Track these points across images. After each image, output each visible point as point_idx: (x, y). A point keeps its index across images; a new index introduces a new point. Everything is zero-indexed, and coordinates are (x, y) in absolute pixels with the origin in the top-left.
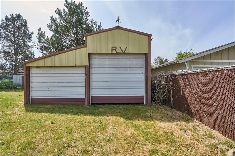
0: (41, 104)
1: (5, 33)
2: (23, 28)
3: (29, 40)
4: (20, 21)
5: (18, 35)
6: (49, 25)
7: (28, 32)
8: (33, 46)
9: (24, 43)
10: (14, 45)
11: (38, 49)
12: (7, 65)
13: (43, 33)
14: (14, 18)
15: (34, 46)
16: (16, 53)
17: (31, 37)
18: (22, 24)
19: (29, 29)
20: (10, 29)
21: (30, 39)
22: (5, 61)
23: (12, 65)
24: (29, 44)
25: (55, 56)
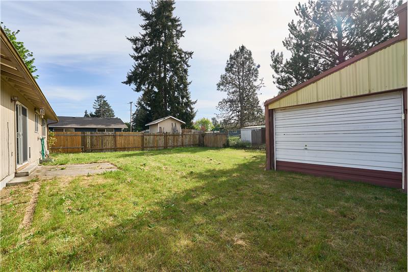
0: (292, 172)
1: (230, 77)
2: (248, 63)
3: (255, 78)
4: (243, 55)
5: (243, 74)
6: (285, 42)
7: (253, 67)
8: (260, 85)
9: (249, 84)
10: (240, 90)
11: (274, 83)
12: (233, 117)
13: (280, 55)
14: (238, 53)
15: (262, 85)
16: (241, 100)
17: (257, 73)
18: (245, 58)
19: (255, 62)
20: (235, 70)
21: (256, 76)
22: (231, 113)
23: (238, 116)
24: (255, 84)
25: (318, 82)
